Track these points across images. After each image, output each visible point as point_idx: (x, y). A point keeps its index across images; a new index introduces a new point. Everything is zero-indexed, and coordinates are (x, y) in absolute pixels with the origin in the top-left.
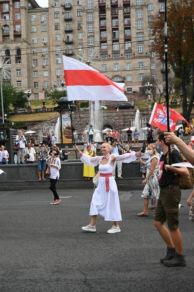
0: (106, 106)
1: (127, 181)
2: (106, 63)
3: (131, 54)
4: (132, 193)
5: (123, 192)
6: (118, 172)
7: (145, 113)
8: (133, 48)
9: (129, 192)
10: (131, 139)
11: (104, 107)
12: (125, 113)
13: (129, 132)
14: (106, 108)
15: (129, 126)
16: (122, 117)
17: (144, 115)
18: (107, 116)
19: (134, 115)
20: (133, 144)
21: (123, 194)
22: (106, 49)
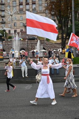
0: (22, 38)
1: (30, 78)
2: (22, 15)
3: (35, 11)
4: (32, 85)
5: (28, 85)
6: (26, 74)
7: (42, 42)
8: (36, 8)
9: (31, 85)
10: (34, 56)
11: (21, 39)
12: (32, 42)
13: (33, 52)
14: (22, 39)
15: (34, 49)
16: (31, 44)
17: (42, 43)
18: (23, 44)
19: (37, 43)
20: (35, 59)
21: (27, 85)
22: (22, 8)
